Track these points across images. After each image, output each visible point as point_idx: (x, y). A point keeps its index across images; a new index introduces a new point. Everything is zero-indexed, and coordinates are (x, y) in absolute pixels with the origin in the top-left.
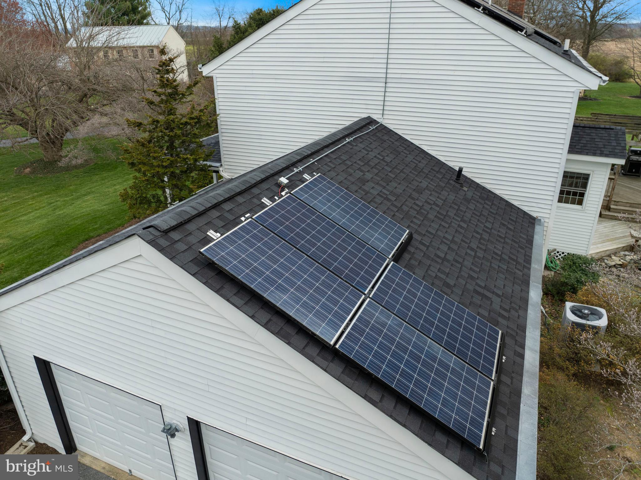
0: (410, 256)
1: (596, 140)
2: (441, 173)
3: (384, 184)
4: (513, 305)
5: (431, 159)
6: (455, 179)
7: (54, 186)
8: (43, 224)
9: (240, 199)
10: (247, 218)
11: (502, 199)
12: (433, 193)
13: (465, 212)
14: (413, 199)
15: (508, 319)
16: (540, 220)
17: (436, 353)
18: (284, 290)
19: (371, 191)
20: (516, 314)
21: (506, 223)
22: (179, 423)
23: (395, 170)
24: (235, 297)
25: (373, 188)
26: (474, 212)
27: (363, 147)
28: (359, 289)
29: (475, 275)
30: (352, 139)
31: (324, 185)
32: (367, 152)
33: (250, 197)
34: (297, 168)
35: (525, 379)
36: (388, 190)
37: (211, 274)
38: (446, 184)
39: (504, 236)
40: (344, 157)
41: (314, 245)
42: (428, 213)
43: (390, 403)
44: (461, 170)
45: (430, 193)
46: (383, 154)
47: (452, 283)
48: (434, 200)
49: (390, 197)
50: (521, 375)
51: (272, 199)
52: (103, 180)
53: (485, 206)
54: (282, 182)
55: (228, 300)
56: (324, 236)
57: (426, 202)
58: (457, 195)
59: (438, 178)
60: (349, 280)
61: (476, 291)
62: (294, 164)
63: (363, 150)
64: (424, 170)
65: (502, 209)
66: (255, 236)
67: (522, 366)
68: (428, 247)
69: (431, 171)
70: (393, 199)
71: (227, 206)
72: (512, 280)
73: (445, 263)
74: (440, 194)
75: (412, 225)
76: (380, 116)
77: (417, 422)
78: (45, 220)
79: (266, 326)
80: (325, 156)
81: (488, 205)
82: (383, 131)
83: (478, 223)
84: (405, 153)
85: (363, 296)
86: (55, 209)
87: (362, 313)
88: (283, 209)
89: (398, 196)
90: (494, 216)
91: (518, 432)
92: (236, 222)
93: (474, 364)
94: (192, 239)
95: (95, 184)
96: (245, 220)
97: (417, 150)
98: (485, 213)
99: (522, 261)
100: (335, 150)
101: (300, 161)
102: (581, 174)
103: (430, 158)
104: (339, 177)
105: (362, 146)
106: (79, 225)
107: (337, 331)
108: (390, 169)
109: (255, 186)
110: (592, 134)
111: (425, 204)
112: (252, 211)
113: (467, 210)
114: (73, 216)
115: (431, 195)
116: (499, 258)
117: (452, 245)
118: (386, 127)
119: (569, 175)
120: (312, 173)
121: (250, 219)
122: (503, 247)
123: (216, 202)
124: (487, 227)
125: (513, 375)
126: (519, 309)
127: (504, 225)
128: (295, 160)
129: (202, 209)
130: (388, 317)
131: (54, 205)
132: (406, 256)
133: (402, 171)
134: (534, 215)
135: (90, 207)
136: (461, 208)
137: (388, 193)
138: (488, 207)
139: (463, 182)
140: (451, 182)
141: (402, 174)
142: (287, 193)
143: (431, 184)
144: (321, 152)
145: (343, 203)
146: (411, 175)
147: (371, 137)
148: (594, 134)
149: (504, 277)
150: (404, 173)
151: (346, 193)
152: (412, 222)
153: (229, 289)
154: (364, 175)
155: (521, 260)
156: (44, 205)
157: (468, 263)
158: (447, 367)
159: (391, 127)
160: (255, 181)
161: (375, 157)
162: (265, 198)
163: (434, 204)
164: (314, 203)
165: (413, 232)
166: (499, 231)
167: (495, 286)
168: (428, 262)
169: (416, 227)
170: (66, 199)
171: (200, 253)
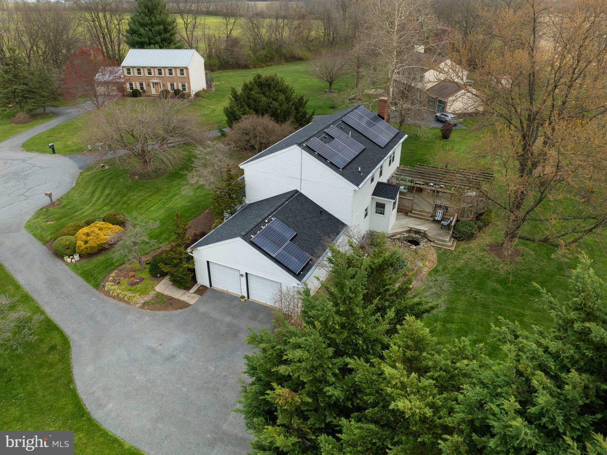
1: (388, 191)
2: (316, 211)
3: (294, 218)
5: (315, 205)
9: (257, 227)
11: (336, 219)
16: (348, 226)
19: (289, 221)
21: (333, 228)
22: (243, 274)
23: (300, 212)
26: (322, 224)
27: (291, 204)
29: (313, 244)
30: (288, 202)
31: (276, 222)
32: (292, 206)
33: (259, 226)
38: (317, 215)
40: (284, 210)
41: (272, 238)
42: (305, 226)
46: (298, 206)
47: (305, 245)
51: (264, 226)
54: (266, 222)
56: (274, 235)
57: (306, 223)
58: (319, 219)
59: (314, 213)
60: (278, 245)
62: (270, 215)
64: (310, 211)
65: (334, 222)
66: (261, 236)
68: (301, 237)
69: (313, 210)
70: (296, 223)
73: (305, 241)
74: (312, 219)
76: (300, 190)
80: (279, 210)
81: (329, 221)
82: (300, 195)
83: (322, 228)
84: (305, 204)
85: (281, 248)
88: (266, 229)
89: (298, 222)
90: (329, 225)
92: (256, 233)
94: (249, 237)
96: (258, 233)
97: (311, 202)
98: (326, 225)
100: (282, 208)
101: (271, 213)
102: (383, 203)
104: (281, 217)
109: (260, 223)
112: (260, 230)
113: (320, 224)
115: (309, 220)
117: (309, 236)
118: (301, 193)
120: (274, 217)
127: (331, 228)
129: (250, 230)
130: (285, 253)
132: (294, 240)
134: (346, 224)
136: (318, 224)
137: (295, 221)
139: (323, 214)
140: (319, 214)
142: (267, 225)
143: (311, 216)
144: (277, 209)
145: (281, 226)
146: (304, 213)
148: (388, 188)
151: (282, 223)
152: (299, 230)
153: (256, 247)
154: (289, 215)
157: (312, 241)
159: (303, 193)
161: (294, 208)
162: (262, 226)
163: (309, 223)
165: (298, 233)
168: (300, 241)
171: (251, 240)
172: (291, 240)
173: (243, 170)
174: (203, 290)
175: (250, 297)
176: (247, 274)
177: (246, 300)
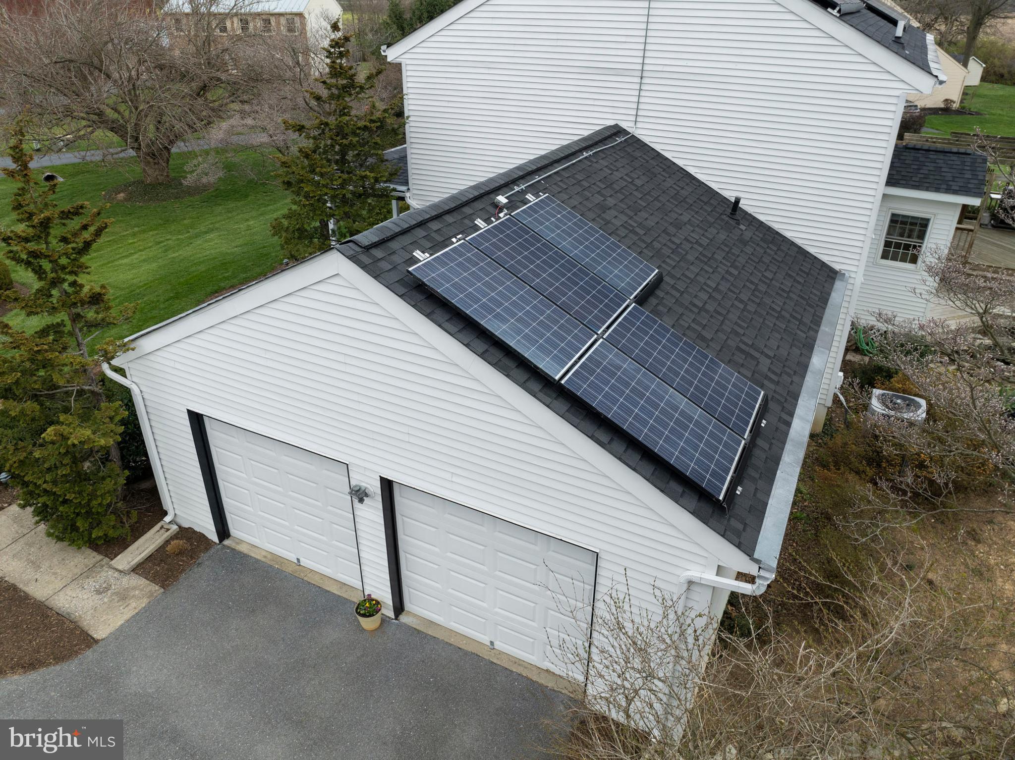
0: (657, 302)
1: (943, 170)
2: (712, 204)
3: (632, 214)
4: (786, 369)
5: (699, 186)
6: (729, 214)
7: (160, 219)
8: (153, 270)
9: (449, 219)
10: (460, 240)
11: (793, 244)
12: (697, 229)
13: (738, 256)
14: (668, 234)
15: (778, 383)
16: (844, 274)
17: (678, 403)
18: (504, 320)
19: (613, 221)
20: (789, 380)
21: (794, 275)
22: (368, 486)
23: (647, 197)
24: (447, 323)
25: (616, 217)
26: (752, 257)
27: (606, 164)
28: (591, 329)
29: (741, 331)
30: (591, 153)
31: (553, 208)
32: (610, 172)
33: (460, 217)
34: (518, 186)
35: (788, 447)
36: (635, 222)
37: (420, 297)
38: (717, 219)
39: (788, 290)
40: (579, 177)
41: (538, 276)
42: (687, 253)
43: (620, 447)
44: (737, 201)
45: (692, 229)
46: (634, 175)
47: (708, 335)
48: (698, 238)
49: (638, 230)
50: (784, 443)
51: (487, 221)
52: (230, 212)
53: (768, 250)
54: (500, 202)
55: (440, 326)
56: (551, 267)
57: (686, 239)
58: (730, 235)
59: (706, 211)
60: (579, 317)
61: (738, 349)
62: (515, 181)
63: (605, 169)
64: (687, 200)
65: (790, 256)
66: (468, 260)
67: (786, 434)
68: (682, 293)
69: (698, 201)
70: (642, 232)
71: (435, 226)
72: (791, 341)
73: (703, 313)
74: (706, 231)
75: (663, 265)
76: (632, 124)
77: (650, 468)
78: (154, 265)
79: (482, 356)
80: (555, 173)
81: (771, 249)
82: (635, 144)
83: (755, 271)
84: (662, 175)
85: (596, 336)
86: (166, 251)
87: (593, 353)
88: (502, 232)
89: (649, 230)
90: (778, 264)
91: (769, 496)
92: (446, 242)
93: (723, 421)
94: (397, 259)
95: (219, 218)
96: (457, 241)
97: (681, 173)
98: (766, 259)
99: (808, 322)
100: (568, 167)
101: (522, 178)
102: (917, 218)
103: (698, 184)
104: (572, 200)
105: (604, 163)
106: (203, 272)
107: (563, 368)
108: (640, 196)
109: (466, 205)
110: (937, 161)
111: (684, 242)
112: (465, 232)
113: (741, 254)
114: (193, 260)
115: (693, 231)
116: (776, 315)
117: (714, 294)
118: (639, 140)
119: (900, 219)
120: (538, 193)
121: (463, 241)
122: (785, 303)
123: (422, 219)
124: (766, 277)
125: (773, 441)
126: (794, 374)
127: (790, 276)
128: (516, 176)
129: (406, 226)
130: (624, 361)
131: (165, 246)
132: (653, 301)
133: (656, 199)
134: (837, 267)
135: (216, 249)
136: (733, 251)
137: (635, 225)
138: (772, 253)
139: (739, 218)
140: (724, 217)
141: (656, 202)
142: (506, 215)
143: (696, 218)
144: (550, 168)
145: (576, 232)
146: (667, 203)
147: (618, 153)
148: (941, 161)
149: (780, 337)
150: (659, 201)
151: (580, 220)
152: (664, 262)
153: (439, 314)
154: (605, 200)
155: (807, 320)
156: (150, 245)
157: (733, 316)
158: (690, 419)
159: (646, 140)
160: (467, 199)
161: (621, 178)
162: (479, 220)
163: (696, 243)
164: (539, 228)
165: (664, 274)
166: (782, 283)
167: (766, 346)
168: (681, 310)
169: (669, 269)
170: (179, 237)
171: (409, 272)
172: (641, 300)
173: (398, 67)
174: (181, 553)
175: (408, 605)
176: (387, 486)
177: (384, 620)
